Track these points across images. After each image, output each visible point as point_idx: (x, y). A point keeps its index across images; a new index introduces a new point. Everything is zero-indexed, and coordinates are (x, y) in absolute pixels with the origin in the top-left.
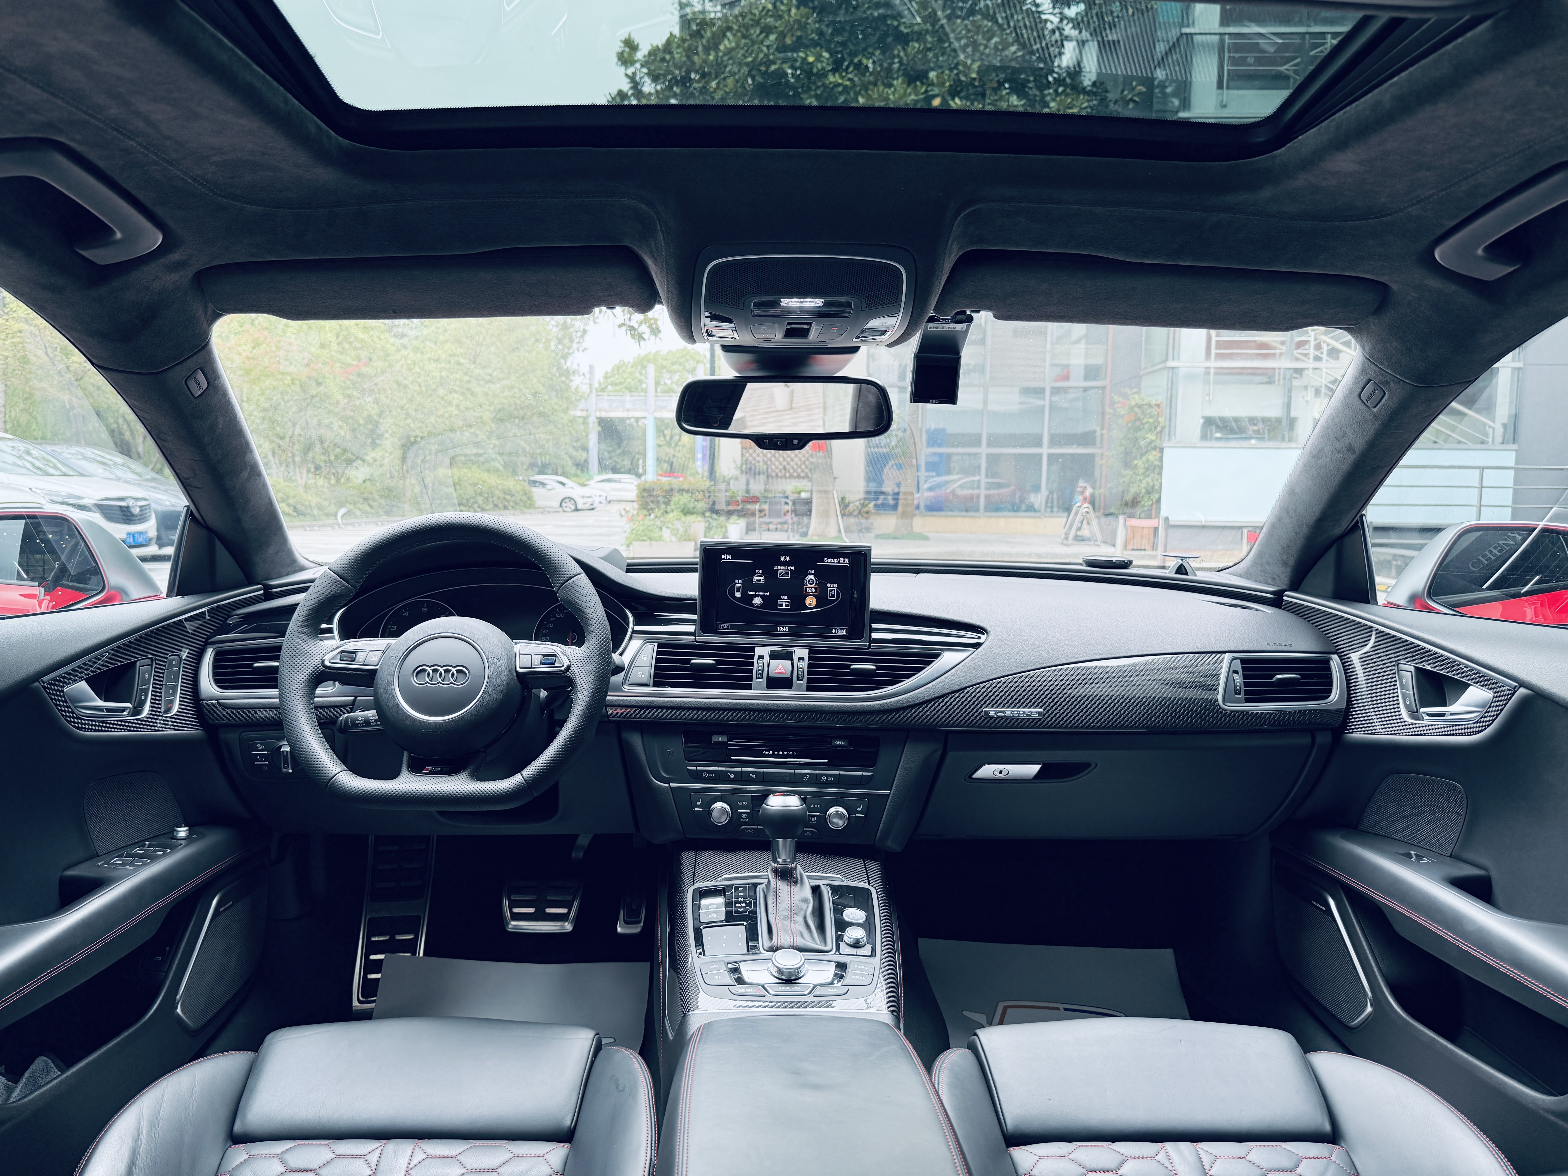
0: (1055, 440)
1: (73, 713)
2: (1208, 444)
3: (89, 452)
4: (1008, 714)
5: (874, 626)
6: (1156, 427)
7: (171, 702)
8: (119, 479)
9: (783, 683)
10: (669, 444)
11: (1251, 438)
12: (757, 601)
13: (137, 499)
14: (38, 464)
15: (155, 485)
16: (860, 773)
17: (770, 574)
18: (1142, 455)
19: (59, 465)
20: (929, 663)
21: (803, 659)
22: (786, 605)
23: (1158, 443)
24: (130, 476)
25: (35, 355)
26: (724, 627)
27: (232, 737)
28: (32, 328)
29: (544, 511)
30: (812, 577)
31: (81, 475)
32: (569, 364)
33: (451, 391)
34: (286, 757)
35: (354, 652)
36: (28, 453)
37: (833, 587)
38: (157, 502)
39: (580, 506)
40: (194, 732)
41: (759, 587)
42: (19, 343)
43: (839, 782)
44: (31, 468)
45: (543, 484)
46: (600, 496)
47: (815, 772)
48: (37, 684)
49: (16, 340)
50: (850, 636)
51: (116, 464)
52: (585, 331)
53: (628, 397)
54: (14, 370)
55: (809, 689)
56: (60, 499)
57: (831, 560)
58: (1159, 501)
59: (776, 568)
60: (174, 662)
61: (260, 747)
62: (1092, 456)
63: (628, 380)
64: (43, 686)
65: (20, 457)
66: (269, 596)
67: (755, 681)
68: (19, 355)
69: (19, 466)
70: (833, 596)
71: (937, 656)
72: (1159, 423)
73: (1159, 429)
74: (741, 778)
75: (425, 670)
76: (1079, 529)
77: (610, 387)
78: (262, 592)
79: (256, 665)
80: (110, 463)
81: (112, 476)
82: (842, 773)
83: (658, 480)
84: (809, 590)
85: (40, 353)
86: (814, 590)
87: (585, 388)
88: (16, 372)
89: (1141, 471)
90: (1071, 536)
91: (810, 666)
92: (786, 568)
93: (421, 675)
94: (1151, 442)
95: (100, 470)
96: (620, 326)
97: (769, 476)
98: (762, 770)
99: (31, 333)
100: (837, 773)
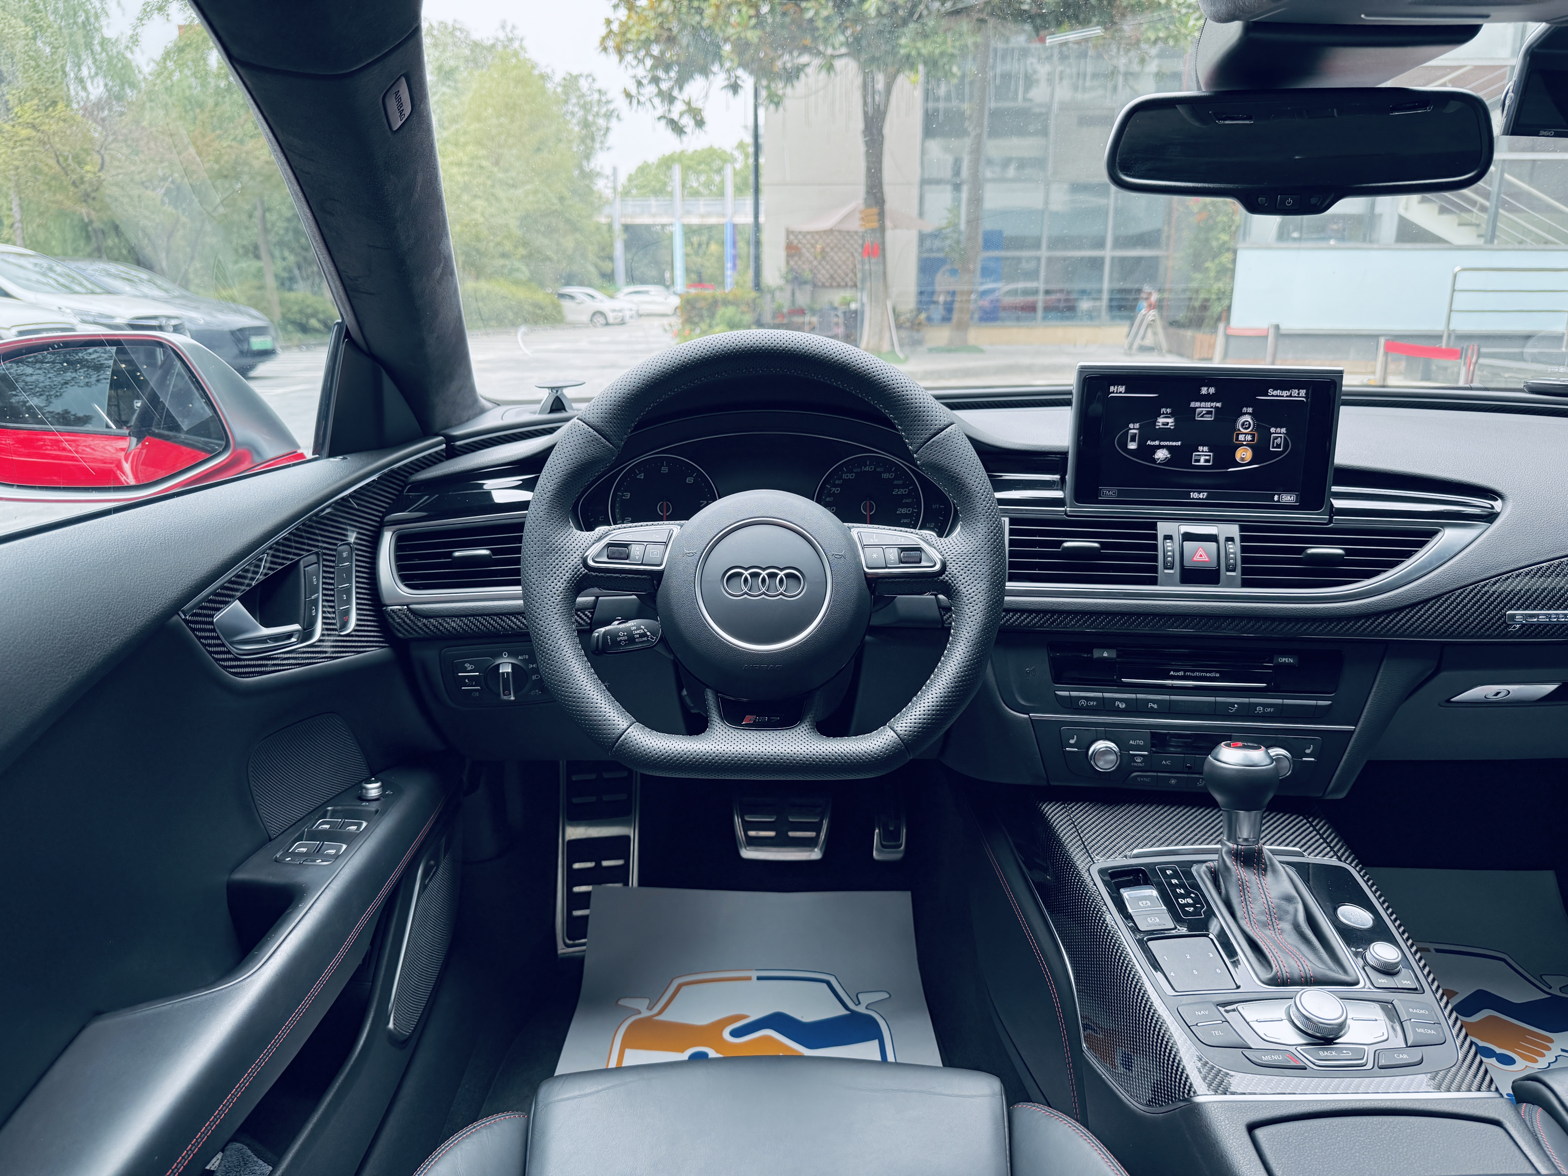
0: (1122, 242)
1: (229, 652)
2: (1284, 245)
3: (113, 268)
4: (1542, 619)
5: (1335, 489)
6: (1230, 227)
7: (347, 612)
8: (146, 296)
9: (1209, 576)
10: (697, 254)
11: (1330, 238)
12: (1161, 455)
13: (169, 318)
14: (62, 280)
15: (184, 302)
16: (1313, 702)
17: (1184, 414)
18: (1215, 257)
19: (86, 283)
20: (1422, 544)
21: (1230, 539)
22: (1207, 461)
23: (1232, 244)
24: (157, 293)
25: (47, 165)
26: (1109, 492)
27: (430, 655)
28: (39, 134)
29: (575, 325)
30: (1248, 418)
31: (109, 292)
32: (592, 165)
33: (476, 197)
34: (506, 681)
35: (626, 546)
36: (51, 269)
37: (1278, 433)
38: (191, 320)
39: (611, 320)
40: (378, 651)
41: (1165, 435)
42: (29, 151)
43: (1282, 714)
44: (55, 285)
45: (572, 297)
46: (631, 310)
47: (1246, 700)
48: (176, 617)
49: (26, 148)
50: (1304, 505)
51: (141, 280)
52: (608, 129)
53: (653, 201)
54: (27, 182)
55: (1245, 584)
56: (91, 319)
57: (1278, 392)
58: (1229, 308)
59: (1193, 405)
60: (345, 555)
61: (469, 667)
62: (1156, 259)
63: (653, 183)
64: (185, 620)
65: (44, 275)
66: (452, 452)
67: (1162, 572)
68: (30, 165)
69: (43, 284)
70: (1278, 446)
71: (1432, 534)
72: (1233, 221)
73: (1233, 228)
74: (1136, 709)
75: (741, 574)
76: (1143, 338)
77: (634, 192)
78: (444, 446)
79: (457, 554)
80: (136, 279)
81: (138, 293)
82: (1286, 701)
83: (688, 292)
84: (1241, 437)
85: (52, 162)
86: (1249, 438)
87: (608, 193)
88: (29, 184)
89: (1212, 274)
90: (1135, 346)
91: (1244, 549)
92: (1208, 404)
93: (734, 581)
94: (1225, 243)
95: (127, 288)
96: (659, 118)
97: (815, 286)
98: (1167, 697)
99: (40, 141)
100: (1279, 701)
